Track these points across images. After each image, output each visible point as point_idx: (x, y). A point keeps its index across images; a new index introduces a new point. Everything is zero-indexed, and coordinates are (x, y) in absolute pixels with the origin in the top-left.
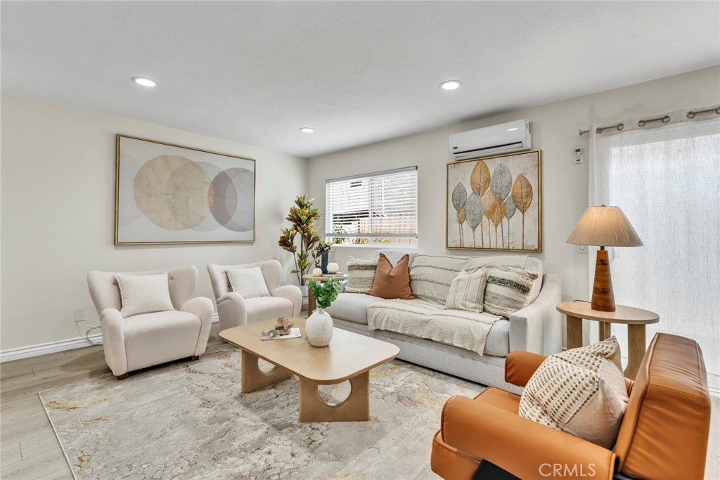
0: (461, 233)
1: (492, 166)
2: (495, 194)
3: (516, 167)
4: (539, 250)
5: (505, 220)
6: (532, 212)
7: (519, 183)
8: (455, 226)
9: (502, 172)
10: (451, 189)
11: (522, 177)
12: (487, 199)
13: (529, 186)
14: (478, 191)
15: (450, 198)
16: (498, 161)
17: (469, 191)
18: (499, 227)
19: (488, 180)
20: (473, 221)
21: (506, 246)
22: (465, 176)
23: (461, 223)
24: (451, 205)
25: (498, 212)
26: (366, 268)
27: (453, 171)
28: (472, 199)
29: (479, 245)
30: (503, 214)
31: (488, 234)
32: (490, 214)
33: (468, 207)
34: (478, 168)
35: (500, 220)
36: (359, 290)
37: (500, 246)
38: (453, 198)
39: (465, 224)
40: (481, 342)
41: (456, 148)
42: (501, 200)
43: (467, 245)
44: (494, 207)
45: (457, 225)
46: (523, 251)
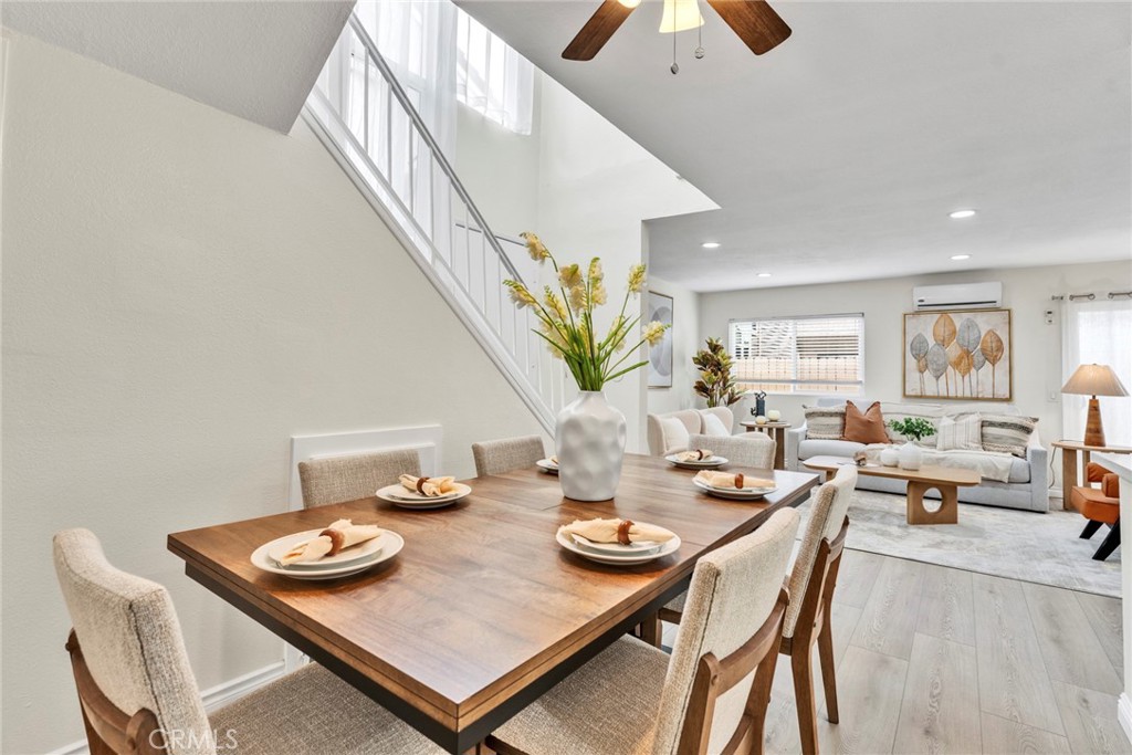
0: (922, 381)
1: (959, 320)
2: (961, 346)
3: (985, 323)
4: (1009, 399)
5: (973, 371)
6: (1003, 365)
7: (988, 337)
8: (913, 376)
9: (970, 326)
10: (909, 339)
11: (991, 333)
12: (953, 351)
13: (1000, 341)
14: (943, 343)
15: (908, 348)
16: (966, 316)
17: (931, 342)
18: (967, 378)
19: (954, 332)
20: (936, 370)
21: (974, 395)
22: (927, 327)
23: (922, 372)
24: (909, 354)
25: (965, 362)
26: (831, 415)
27: (911, 323)
28: (935, 349)
29: (943, 393)
30: (970, 365)
31: (954, 382)
32: (956, 365)
33: (929, 357)
34: (942, 321)
35: (969, 370)
36: (826, 436)
37: (968, 394)
38: (912, 349)
39: (927, 373)
40: (1005, 472)
41: (922, 301)
42: (968, 353)
43: (928, 393)
44: (960, 359)
45: (918, 374)
46: (994, 400)
